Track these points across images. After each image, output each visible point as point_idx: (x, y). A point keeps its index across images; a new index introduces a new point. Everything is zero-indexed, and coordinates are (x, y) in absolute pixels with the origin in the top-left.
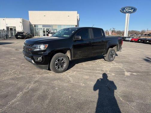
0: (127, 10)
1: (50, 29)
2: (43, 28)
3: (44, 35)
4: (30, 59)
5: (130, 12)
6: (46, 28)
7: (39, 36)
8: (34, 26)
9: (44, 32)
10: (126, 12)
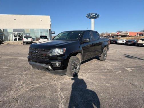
0: (92, 16)
1: (22, 33)
2: (13, 32)
3: (15, 40)
4: (45, 65)
5: (94, 17)
6: (17, 32)
7: (10, 41)
8: (2, 30)
9: (15, 36)
10: (91, 17)
